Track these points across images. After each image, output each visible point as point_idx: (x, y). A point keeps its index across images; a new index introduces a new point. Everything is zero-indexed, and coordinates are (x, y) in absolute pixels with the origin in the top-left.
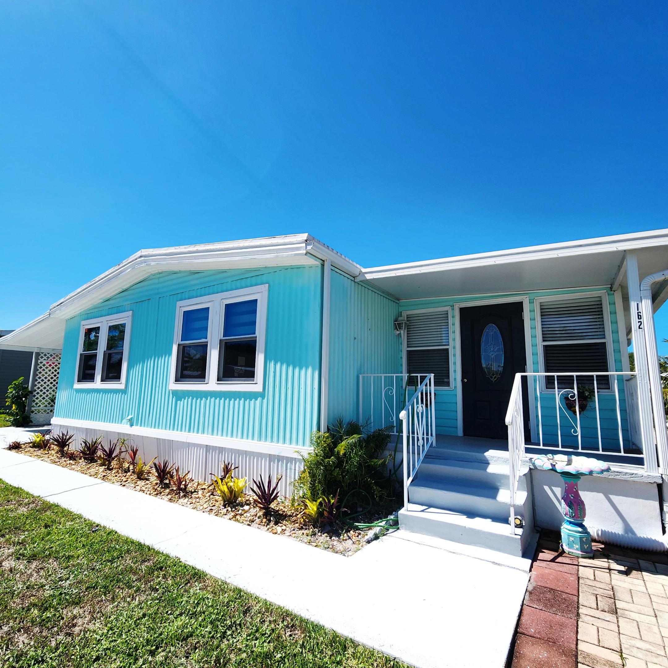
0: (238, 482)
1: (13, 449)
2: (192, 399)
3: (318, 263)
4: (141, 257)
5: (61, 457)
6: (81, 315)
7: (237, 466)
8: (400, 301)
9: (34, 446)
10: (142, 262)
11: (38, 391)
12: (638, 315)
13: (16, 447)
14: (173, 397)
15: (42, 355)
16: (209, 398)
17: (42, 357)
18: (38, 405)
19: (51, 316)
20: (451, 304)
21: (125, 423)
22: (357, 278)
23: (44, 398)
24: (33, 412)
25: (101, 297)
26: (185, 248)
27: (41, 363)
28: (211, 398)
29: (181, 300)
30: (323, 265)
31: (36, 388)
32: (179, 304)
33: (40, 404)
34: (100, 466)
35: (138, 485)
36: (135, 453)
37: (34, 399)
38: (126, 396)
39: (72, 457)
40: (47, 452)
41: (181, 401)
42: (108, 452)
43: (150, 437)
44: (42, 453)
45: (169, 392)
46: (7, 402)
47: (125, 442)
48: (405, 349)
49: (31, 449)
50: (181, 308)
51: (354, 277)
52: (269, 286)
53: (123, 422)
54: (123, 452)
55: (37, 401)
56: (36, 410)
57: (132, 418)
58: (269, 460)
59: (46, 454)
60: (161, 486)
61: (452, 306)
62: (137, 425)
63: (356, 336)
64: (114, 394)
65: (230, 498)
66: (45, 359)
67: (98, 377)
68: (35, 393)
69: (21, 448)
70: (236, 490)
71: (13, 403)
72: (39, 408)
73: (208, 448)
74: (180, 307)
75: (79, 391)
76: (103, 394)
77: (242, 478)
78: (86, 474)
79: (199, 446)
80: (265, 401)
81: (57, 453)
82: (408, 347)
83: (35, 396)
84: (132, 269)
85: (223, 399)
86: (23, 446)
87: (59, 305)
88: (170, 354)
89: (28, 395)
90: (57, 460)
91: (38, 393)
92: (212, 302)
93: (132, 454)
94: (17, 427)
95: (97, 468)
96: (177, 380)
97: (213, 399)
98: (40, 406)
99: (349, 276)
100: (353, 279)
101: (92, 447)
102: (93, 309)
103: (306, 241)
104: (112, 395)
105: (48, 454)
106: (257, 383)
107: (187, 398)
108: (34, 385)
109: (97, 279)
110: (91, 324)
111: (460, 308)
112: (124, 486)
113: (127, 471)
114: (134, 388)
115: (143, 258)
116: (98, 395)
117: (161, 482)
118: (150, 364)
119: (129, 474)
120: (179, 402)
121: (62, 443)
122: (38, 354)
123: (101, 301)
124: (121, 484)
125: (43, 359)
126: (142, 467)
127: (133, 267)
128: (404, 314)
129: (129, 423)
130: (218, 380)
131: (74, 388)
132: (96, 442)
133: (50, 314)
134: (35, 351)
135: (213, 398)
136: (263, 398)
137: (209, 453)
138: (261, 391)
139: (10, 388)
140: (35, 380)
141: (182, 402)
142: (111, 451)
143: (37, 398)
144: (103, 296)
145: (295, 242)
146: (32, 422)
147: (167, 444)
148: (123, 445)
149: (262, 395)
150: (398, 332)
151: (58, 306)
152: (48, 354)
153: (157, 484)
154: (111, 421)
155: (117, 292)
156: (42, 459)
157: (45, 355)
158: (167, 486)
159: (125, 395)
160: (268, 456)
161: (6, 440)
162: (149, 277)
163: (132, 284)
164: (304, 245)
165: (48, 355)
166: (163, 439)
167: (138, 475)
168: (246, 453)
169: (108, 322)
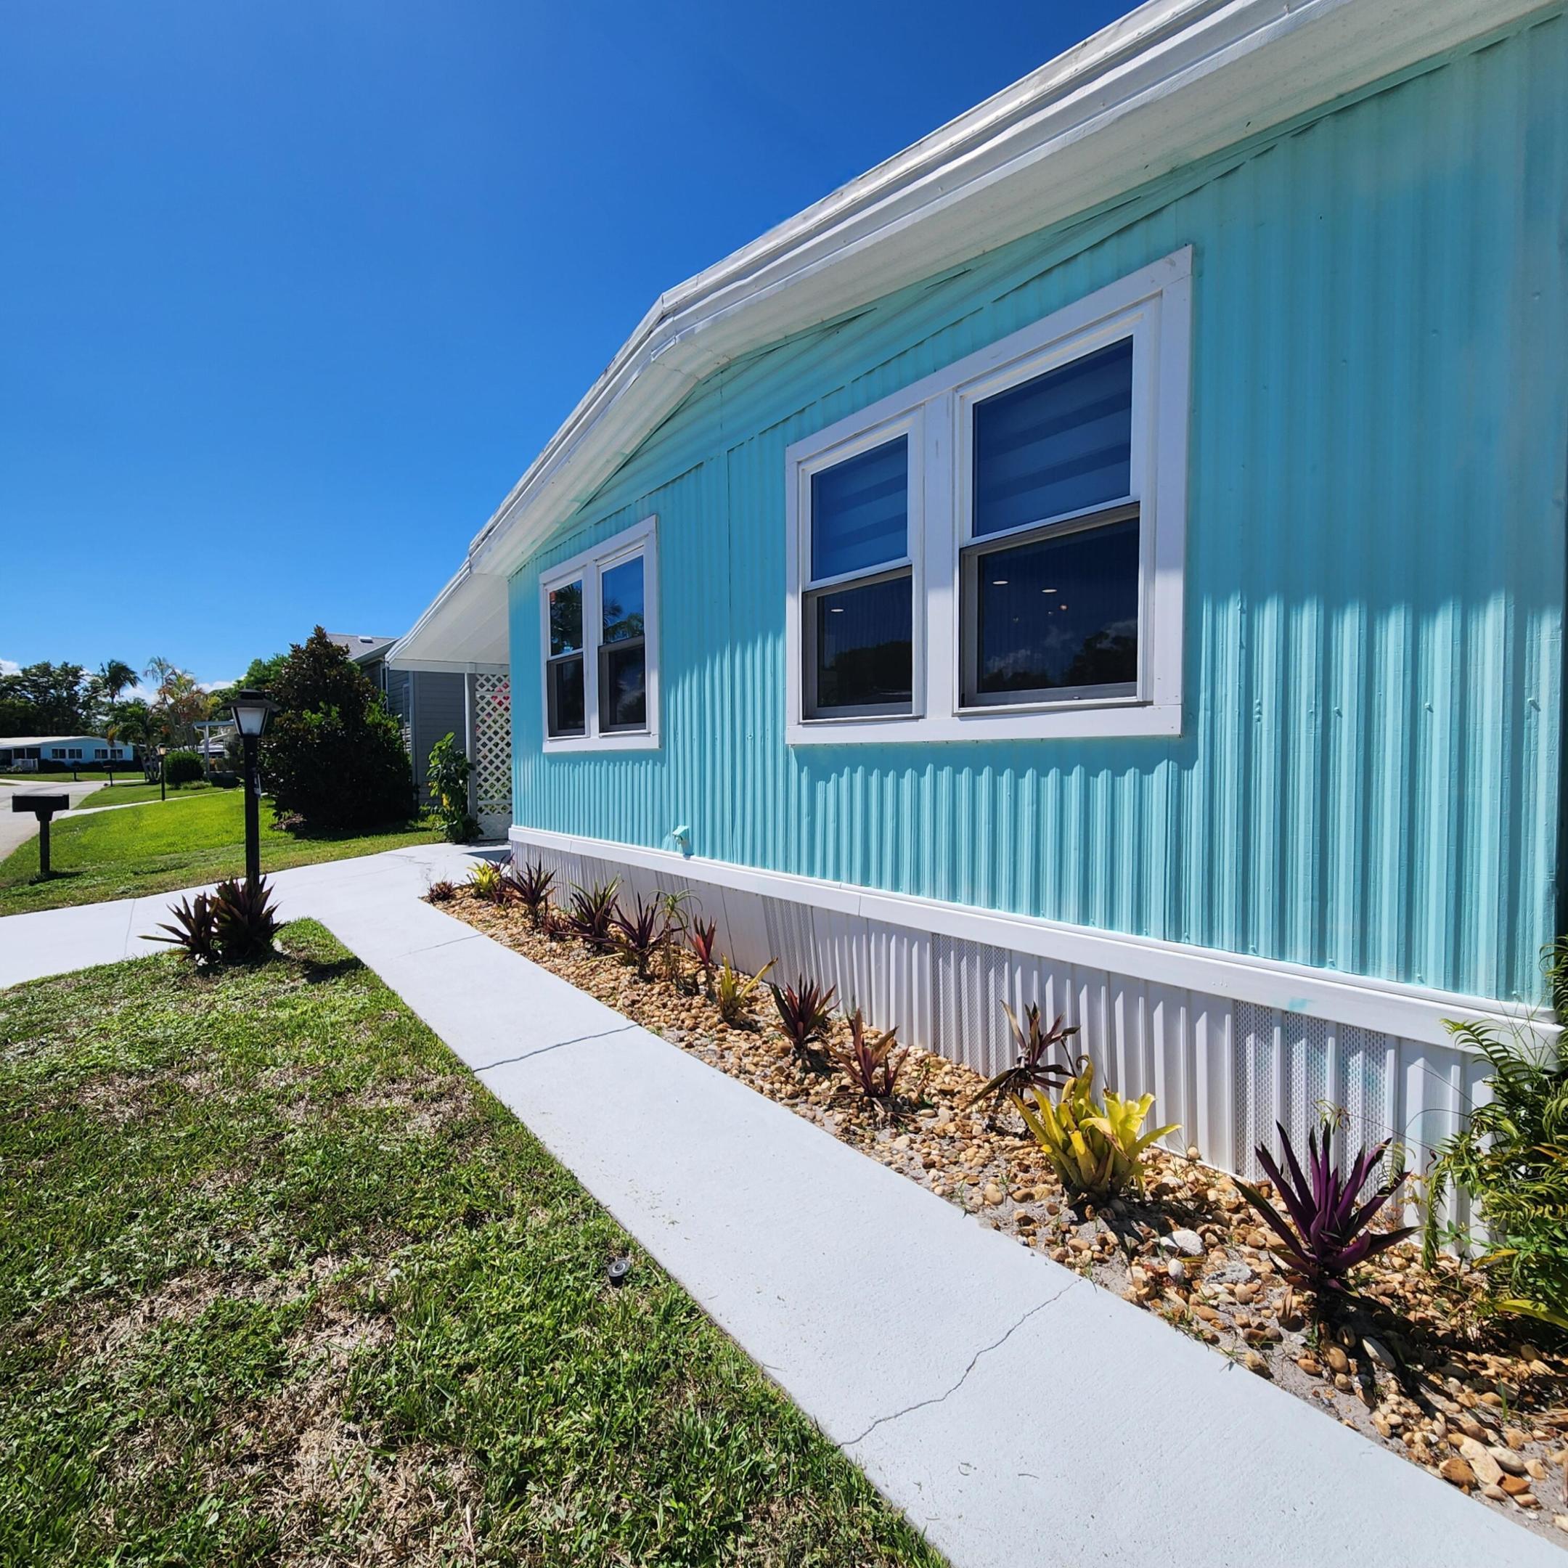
1: (439, 899)
2: (867, 775)
4: (663, 318)
5: (533, 929)
6: (536, 558)
9: (479, 896)
10: (666, 337)
11: (485, 763)
13: (442, 895)
14: (800, 771)
15: (482, 680)
16: (930, 768)
17: (482, 686)
18: (489, 795)
19: (475, 571)
21: (671, 846)
23: (498, 780)
24: (481, 810)
25: (572, 495)
26: (806, 219)
27: (482, 698)
28: (938, 768)
29: (799, 437)
31: (479, 757)
32: (795, 452)
33: (492, 792)
34: (622, 965)
35: (729, 1048)
36: (708, 938)
37: (480, 781)
38: (665, 769)
39: (556, 932)
40: (504, 913)
41: (828, 781)
42: (635, 926)
43: (744, 892)
44: (494, 916)
45: (787, 754)
46: (432, 788)
47: (678, 905)
49: (474, 901)
50: (801, 467)
52: (1197, 255)
53: (665, 845)
54: (673, 930)
55: (486, 786)
56: (486, 806)
57: (686, 832)
59: (502, 917)
60: (799, 1062)
62: (702, 853)
64: (634, 764)
65: (1097, 1180)
66: (488, 690)
67: (592, 720)
68: (479, 769)
69: (453, 897)
71: (442, 790)
72: (490, 802)
73: (939, 945)
74: (799, 463)
75: (555, 759)
76: (609, 765)
77: (1131, 1095)
78: (588, 989)
79: (907, 934)
80: (1197, 775)
81: (524, 916)
83: (480, 774)
84: (643, 369)
85: (986, 771)
86: (459, 893)
87: (486, 536)
88: (778, 628)
89: (467, 773)
90: (524, 938)
91: (485, 768)
92: (918, 415)
93: (702, 944)
94: (458, 842)
95: (614, 971)
96: (810, 713)
97: (945, 774)
98: (492, 797)
101: (597, 910)
102: (562, 534)
104: (629, 768)
105: (507, 916)
106: (1151, 703)
107: (846, 770)
108: (475, 751)
109: (557, 437)
110: (561, 577)
112: (690, 1046)
113: (691, 990)
114: (684, 748)
115: (669, 321)
116: (597, 768)
117: (800, 1046)
118: (720, 668)
119: (697, 1000)
120: (820, 785)
121: (533, 893)
122: (473, 678)
123: (577, 505)
124: (682, 1040)
125: (485, 688)
126: (734, 987)
127: (644, 364)
129: (680, 846)
130: (962, 704)
131: (544, 751)
132: (604, 895)
133: (470, 567)
134: (467, 670)
135: (948, 770)
136: (1186, 764)
137: (947, 962)
139: (433, 758)
140: (475, 739)
141: (831, 785)
142: (645, 928)
143: (486, 780)
144: (579, 486)
146: (482, 832)
147: (794, 919)
148: (674, 914)
149: (1179, 750)
151: (483, 539)
152: (494, 676)
153: (785, 1051)
154: (636, 840)
155: (611, 468)
156: (492, 931)
157: (488, 680)
158: (821, 1065)
159: (662, 766)
161: (430, 877)
162: (692, 393)
163: (646, 432)
165: (494, 680)
166: (781, 900)
167: (724, 1011)
168: (1110, 982)
169: (598, 563)
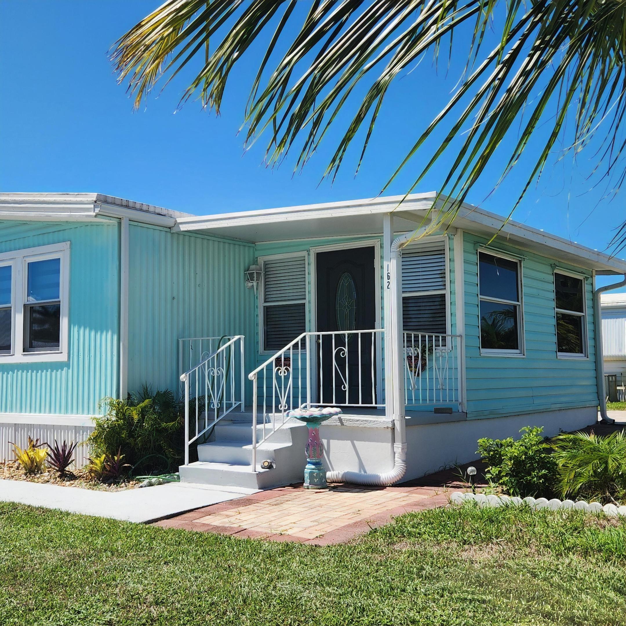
0: (38, 452)
3: (115, 222)
7: (46, 442)
8: (256, 244)
12: (388, 276)
16: (16, 371)
20: (307, 247)
22: (173, 228)
28: (18, 371)
30: (120, 224)
48: (261, 304)
51: (170, 228)
52: (71, 244)
58: (75, 431)
61: (308, 251)
63: (175, 295)
65: (31, 468)
70: (38, 460)
73: (16, 427)
79: (8, 425)
80: (70, 371)
82: (265, 302)
85: (30, 371)
92: (14, 260)
97: (20, 373)
99: (161, 228)
100: (168, 230)
103: (95, 202)
106: (62, 353)
111: (317, 253)
128: (261, 261)
130: (24, 351)
135: (20, 371)
136: (69, 368)
137: (18, 432)
138: (66, 360)
145: (86, 202)
149: (66, 365)
150: (250, 284)
160: (74, 428)
164: (92, 206)
